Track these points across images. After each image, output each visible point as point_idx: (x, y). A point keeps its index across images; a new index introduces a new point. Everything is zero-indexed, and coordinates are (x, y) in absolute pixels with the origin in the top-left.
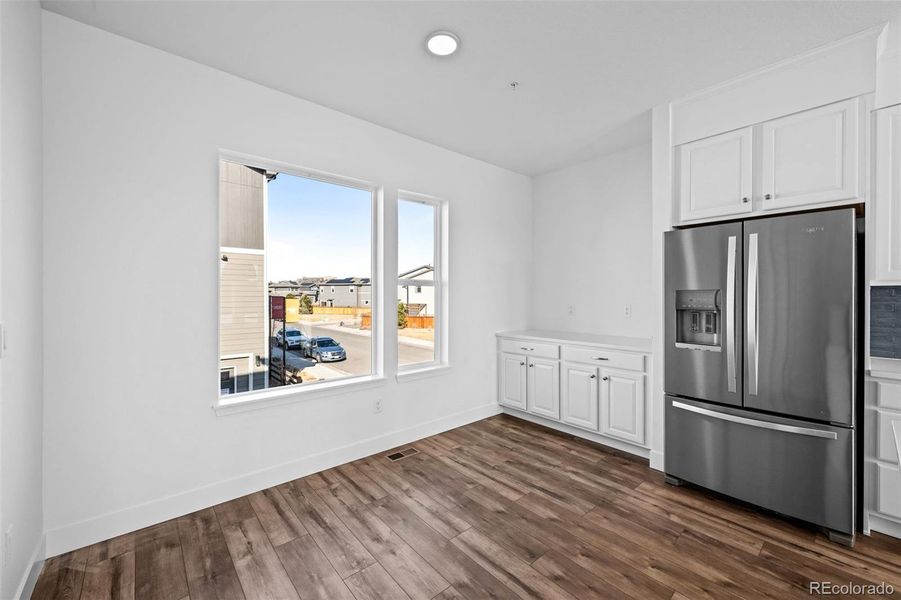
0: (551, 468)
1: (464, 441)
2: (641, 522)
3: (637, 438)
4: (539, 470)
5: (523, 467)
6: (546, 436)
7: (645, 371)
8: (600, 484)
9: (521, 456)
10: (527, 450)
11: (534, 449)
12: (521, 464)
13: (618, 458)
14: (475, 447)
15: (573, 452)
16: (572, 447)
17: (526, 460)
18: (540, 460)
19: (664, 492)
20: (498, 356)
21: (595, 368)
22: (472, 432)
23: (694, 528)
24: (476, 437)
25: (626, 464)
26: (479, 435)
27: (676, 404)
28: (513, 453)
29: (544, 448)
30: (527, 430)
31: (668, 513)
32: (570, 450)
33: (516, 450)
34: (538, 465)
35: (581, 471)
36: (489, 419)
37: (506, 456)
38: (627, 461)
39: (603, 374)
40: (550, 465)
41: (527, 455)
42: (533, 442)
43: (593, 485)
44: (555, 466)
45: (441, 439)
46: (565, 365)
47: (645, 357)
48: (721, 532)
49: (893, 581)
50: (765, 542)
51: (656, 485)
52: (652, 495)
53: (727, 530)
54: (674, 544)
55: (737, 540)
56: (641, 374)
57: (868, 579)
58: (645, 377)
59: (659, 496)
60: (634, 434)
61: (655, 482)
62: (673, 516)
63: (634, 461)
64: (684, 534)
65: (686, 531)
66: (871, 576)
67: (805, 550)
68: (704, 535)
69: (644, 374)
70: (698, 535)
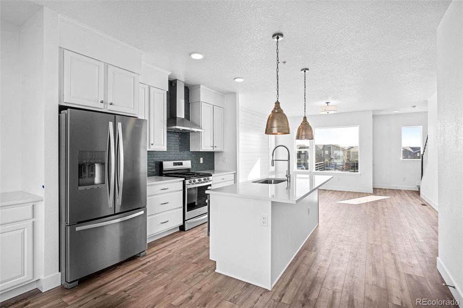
3: (27, 277)
7: (33, 217)
23: (123, 288)
27: (78, 229)
38: (23, 303)
47: (33, 206)
48: (128, 280)
49: (163, 254)
50: (140, 271)
51: (69, 294)
52: (82, 298)
53: (128, 278)
54: (135, 298)
55: (136, 277)
56: (31, 221)
57: (163, 257)
58: (33, 222)
59: (84, 295)
60: (24, 275)
61: (66, 293)
62: (108, 293)
63: (26, 299)
64: (127, 293)
65: (125, 291)
66: (161, 256)
67: (146, 264)
68: (129, 286)
69: (34, 220)
70: (130, 288)
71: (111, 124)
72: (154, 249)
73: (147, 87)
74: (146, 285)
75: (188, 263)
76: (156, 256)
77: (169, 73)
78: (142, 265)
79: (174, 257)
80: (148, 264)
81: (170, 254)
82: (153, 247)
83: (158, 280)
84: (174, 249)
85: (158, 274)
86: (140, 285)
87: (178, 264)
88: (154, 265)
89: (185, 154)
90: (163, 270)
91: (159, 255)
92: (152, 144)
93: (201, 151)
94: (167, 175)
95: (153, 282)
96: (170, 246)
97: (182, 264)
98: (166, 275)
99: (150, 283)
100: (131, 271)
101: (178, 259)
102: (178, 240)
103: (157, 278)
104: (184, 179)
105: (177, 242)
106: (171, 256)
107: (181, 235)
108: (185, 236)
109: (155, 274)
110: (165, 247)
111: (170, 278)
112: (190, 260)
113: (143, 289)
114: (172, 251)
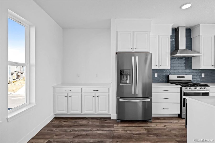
0: (89, 132)
1: (47, 136)
2: (125, 138)
4: (86, 135)
5: (81, 137)
6: (78, 120)
7: (109, 92)
8: (106, 131)
9: (76, 132)
10: (76, 129)
11: (78, 127)
12: (79, 135)
13: (102, 120)
14: (55, 137)
15: (90, 123)
16: (89, 121)
17: (79, 133)
18: (84, 131)
19: (120, 125)
20: (54, 95)
21: (94, 94)
22: (48, 130)
23: (133, 132)
24: (52, 132)
25: (106, 121)
26: (53, 130)
27: (120, 100)
28: (73, 132)
29: (81, 125)
30: (69, 121)
31: (126, 131)
32: (89, 122)
33: (73, 131)
34: (84, 133)
35: (98, 129)
36: (51, 121)
37: (71, 135)
38: (105, 120)
39: (97, 95)
40: (88, 131)
41: (78, 131)
42: (75, 124)
43: (105, 132)
44: (90, 131)
45: (34, 141)
46: (83, 94)
47: (109, 88)
48: (137, 130)
49: (161, 126)
50: (144, 128)
51: (116, 124)
52: (119, 127)
53: (137, 129)
54: (135, 140)
55: (141, 131)
56: (108, 93)
57: (159, 127)
58: (109, 94)
59: (120, 127)
60: (106, 111)
61: (116, 123)
62: (127, 131)
63: (106, 119)
64: (134, 135)
65: (133, 134)
66: (159, 126)
67: (149, 126)
68: (136, 133)
69: (109, 93)
70: (136, 134)
71: (133, 57)
72: (157, 121)
73: (157, 36)
74: (143, 137)
75: (173, 138)
76: (156, 125)
77: (172, 25)
78: (147, 126)
79: (166, 131)
80: (150, 127)
81: (164, 127)
82: (157, 120)
83: (150, 138)
84: (168, 126)
85: (152, 135)
86: (141, 135)
87: (166, 135)
88: (152, 129)
89: (188, 71)
90: (156, 135)
91: (158, 125)
92: (160, 66)
93: (200, 69)
94: (171, 83)
95: (147, 138)
96: (167, 123)
97: (169, 137)
98: (155, 138)
99: (145, 137)
100: (141, 127)
101: (167, 133)
102: (174, 122)
103: (150, 137)
104: (181, 86)
105: (173, 123)
106: (164, 129)
107: (178, 120)
108: (180, 121)
109: (150, 134)
110: (164, 122)
111: (157, 140)
112: (175, 137)
113: (141, 138)
114: (167, 126)
